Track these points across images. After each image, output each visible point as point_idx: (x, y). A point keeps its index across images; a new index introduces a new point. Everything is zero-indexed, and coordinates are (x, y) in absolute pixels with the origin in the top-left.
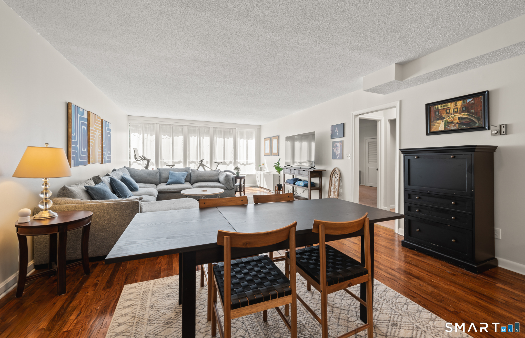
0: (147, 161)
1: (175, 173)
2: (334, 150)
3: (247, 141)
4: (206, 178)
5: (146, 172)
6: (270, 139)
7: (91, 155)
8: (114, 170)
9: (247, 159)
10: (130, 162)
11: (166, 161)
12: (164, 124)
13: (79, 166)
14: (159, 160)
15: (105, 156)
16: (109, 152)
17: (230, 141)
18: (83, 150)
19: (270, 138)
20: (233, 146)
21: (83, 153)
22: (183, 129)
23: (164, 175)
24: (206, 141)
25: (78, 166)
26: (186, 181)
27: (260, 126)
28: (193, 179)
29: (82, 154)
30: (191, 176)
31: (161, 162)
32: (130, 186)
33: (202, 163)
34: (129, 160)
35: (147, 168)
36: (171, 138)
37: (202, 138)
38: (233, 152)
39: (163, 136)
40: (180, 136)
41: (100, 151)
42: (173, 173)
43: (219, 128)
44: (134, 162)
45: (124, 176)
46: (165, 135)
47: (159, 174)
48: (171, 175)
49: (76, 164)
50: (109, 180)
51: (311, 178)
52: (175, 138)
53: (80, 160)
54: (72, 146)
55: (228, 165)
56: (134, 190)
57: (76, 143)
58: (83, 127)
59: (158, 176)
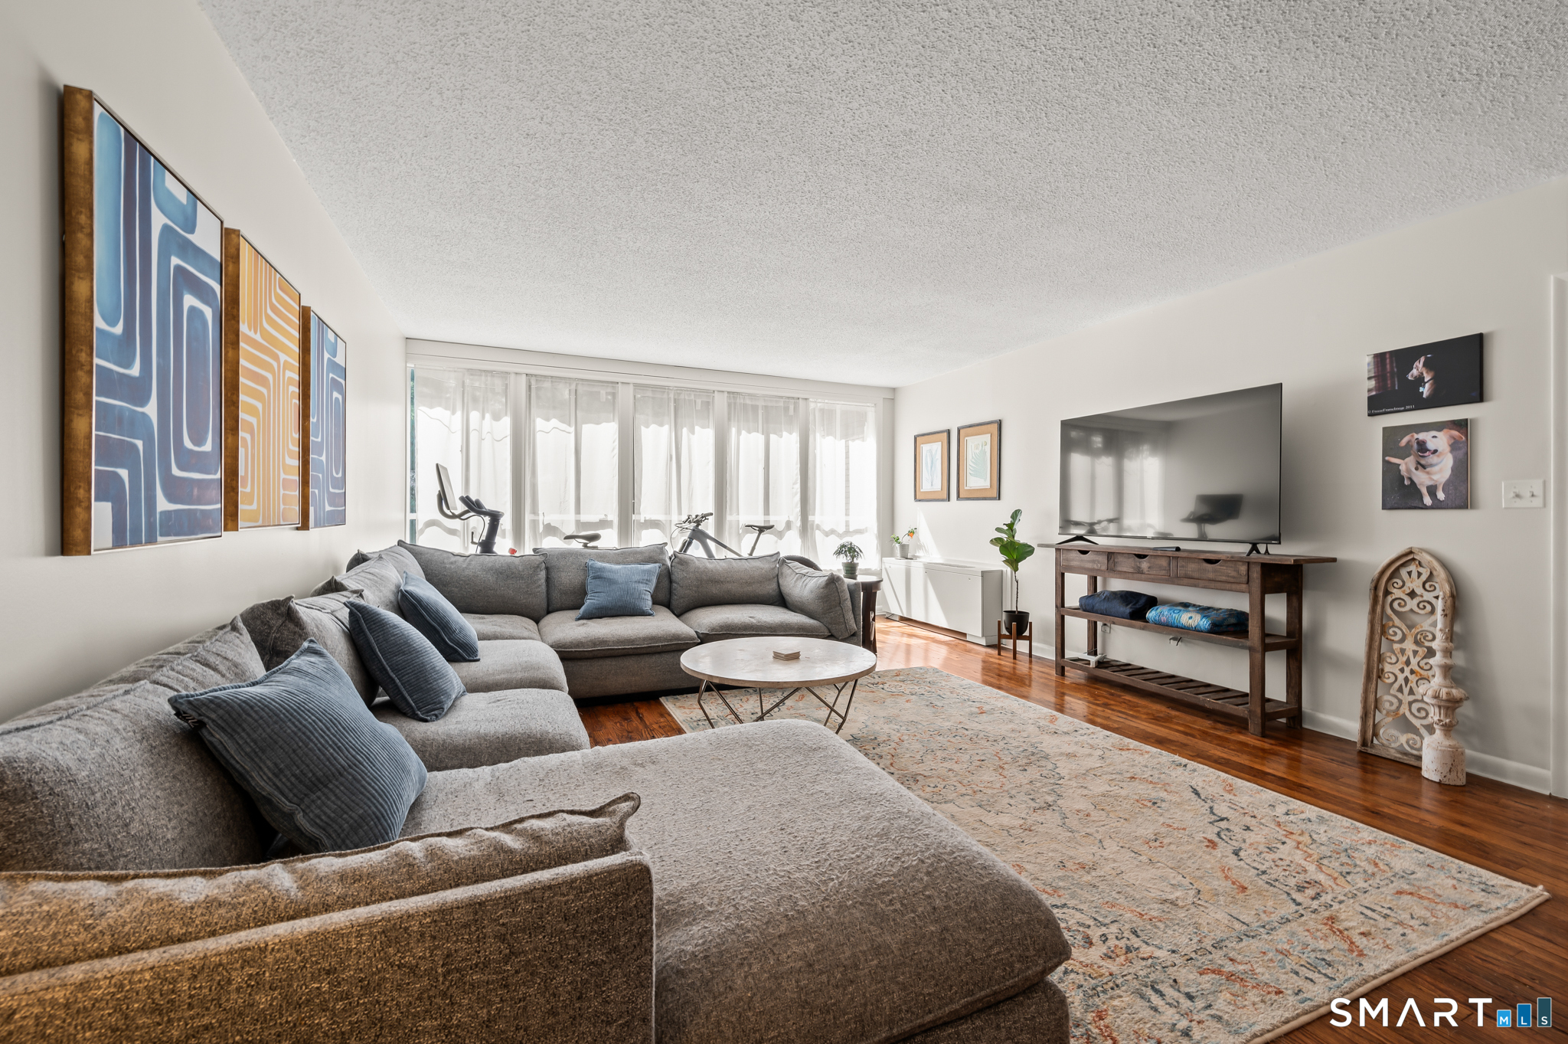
0: (487, 519)
1: (611, 571)
2: (1403, 468)
3: (847, 447)
4: (735, 589)
5: (490, 565)
6: (951, 440)
7: (245, 478)
8: (359, 559)
9: (847, 514)
10: (413, 523)
11: (552, 518)
12: (545, 376)
13: (159, 539)
14: (528, 517)
15: (317, 491)
16: (337, 473)
17: (787, 444)
18: (188, 443)
19: (949, 432)
20: (799, 466)
21: (188, 460)
22: (614, 395)
23: (567, 578)
24: (701, 441)
25: (151, 540)
26: (655, 602)
27: (894, 390)
28: (681, 593)
29: (181, 468)
30: (671, 581)
31: (535, 523)
32: (440, 636)
33: (700, 527)
34: (410, 516)
35: (487, 546)
36: (572, 429)
37: (685, 430)
38: (798, 486)
39: (540, 423)
40: (604, 424)
41: (294, 463)
42: (604, 568)
43: (750, 395)
44: (432, 523)
45: (409, 588)
46: (548, 420)
47: (543, 574)
48: (595, 578)
49: (136, 531)
50: (344, 615)
51: (1266, 596)
52: (587, 429)
53: (163, 504)
54: (95, 398)
55: (780, 535)
56: (459, 654)
57: (137, 391)
58: (189, 300)
59: (540, 583)
